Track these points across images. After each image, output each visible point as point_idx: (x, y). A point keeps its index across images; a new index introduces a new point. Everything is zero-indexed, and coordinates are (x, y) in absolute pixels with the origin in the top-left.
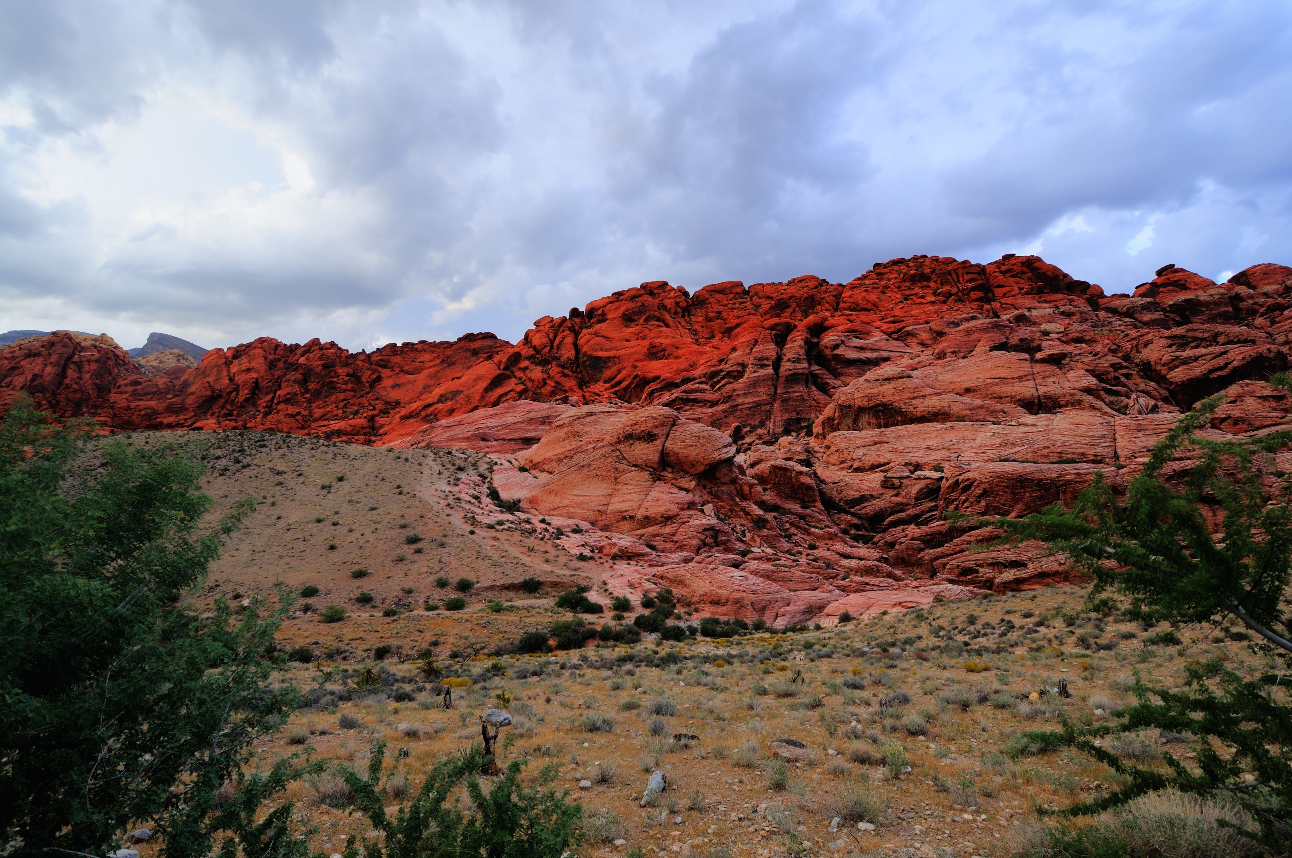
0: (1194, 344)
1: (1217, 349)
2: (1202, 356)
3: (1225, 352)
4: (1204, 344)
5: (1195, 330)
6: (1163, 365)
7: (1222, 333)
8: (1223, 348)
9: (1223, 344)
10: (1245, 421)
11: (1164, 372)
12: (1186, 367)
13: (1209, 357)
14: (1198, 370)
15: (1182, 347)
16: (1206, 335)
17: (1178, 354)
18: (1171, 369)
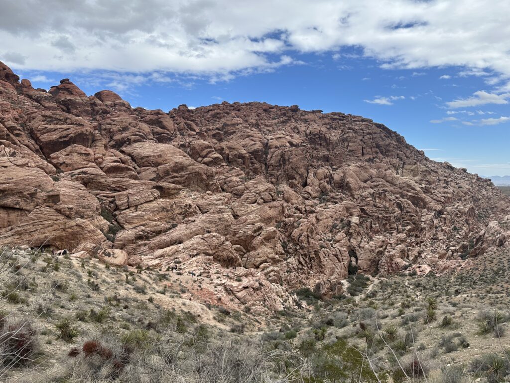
0: (55, 122)
1: (65, 126)
2: (57, 129)
3: (69, 129)
4: (60, 122)
5: (57, 114)
6: (38, 131)
7: (69, 118)
8: (68, 126)
9: (69, 124)
10: (71, 165)
11: (38, 135)
12: (49, 134)
13: (61, 130)
14: (54, 136)
15: (50, 122)
16: (62, 118)
17: (47, 126)
18: (42, 134)
